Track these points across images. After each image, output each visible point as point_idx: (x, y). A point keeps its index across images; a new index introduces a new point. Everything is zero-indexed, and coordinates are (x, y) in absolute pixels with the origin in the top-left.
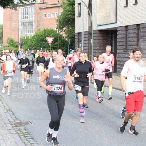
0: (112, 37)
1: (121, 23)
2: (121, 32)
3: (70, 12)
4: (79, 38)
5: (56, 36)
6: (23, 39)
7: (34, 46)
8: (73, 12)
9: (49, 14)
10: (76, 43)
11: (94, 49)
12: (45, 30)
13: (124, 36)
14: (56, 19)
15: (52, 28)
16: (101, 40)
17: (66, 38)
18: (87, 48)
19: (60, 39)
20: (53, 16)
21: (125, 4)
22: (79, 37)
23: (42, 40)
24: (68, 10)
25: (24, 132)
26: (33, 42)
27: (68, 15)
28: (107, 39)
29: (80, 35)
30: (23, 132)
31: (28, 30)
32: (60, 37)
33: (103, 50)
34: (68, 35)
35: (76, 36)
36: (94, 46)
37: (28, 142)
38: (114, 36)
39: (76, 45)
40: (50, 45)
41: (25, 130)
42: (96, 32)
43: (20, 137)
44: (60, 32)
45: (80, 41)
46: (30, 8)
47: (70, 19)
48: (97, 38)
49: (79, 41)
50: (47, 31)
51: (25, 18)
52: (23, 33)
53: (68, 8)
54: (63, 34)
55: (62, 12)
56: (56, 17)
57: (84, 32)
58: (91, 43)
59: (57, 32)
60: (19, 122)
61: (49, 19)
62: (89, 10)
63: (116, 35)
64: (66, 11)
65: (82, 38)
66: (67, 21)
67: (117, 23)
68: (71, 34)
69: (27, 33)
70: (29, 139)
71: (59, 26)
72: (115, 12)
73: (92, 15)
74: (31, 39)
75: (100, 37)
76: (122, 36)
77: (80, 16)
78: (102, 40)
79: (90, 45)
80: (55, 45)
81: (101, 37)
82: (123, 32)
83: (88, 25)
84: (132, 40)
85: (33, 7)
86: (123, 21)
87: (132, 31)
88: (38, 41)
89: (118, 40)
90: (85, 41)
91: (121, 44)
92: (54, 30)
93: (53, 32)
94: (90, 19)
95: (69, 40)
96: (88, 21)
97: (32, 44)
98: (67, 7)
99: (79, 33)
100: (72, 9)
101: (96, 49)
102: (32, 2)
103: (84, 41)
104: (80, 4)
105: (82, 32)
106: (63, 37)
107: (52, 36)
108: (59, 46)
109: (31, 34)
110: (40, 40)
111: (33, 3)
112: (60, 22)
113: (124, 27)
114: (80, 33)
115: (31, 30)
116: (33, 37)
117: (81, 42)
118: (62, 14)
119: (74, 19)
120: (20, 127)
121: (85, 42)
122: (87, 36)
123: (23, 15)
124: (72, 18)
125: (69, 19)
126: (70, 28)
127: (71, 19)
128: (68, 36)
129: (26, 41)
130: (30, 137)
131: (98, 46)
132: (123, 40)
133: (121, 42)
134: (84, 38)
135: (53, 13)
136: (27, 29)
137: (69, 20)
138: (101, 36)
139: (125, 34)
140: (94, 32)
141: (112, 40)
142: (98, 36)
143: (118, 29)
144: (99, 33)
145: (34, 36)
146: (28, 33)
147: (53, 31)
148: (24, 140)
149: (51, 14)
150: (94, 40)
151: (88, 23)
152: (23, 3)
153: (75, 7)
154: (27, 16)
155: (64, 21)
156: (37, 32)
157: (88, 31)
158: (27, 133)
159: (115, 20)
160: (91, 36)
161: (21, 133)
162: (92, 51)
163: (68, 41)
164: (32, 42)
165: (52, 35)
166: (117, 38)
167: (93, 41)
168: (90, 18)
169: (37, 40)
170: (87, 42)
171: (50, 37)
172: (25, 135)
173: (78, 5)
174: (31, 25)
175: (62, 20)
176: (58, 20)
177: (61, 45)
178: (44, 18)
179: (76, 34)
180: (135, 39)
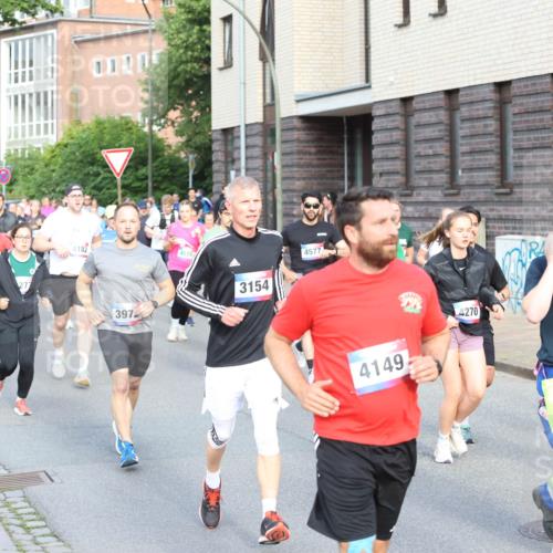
0: (351, 144)
1: (387, 87)
2: (386, 123)
3: (193, 51)
4: (230, 148)
5: (142, 145)
6: (17, 159)
7: (58, 185)
8: (202, 49)
9: (113, 62)
10: (215, 167)
11: (284, 191)
12: (99, 123)
13: (397, 135)
14: (139, 81)
15: (124, 115)
16: (310, 154)
17: (180, 149)
19: (158, 157)
20: (129, 68)
21: (401, 14)
22: (226, 145)
23: (89, 159)
24: (184, 42)
25: (25, 509)
26: (53, 171)
27: (187, 62)
28: (335, 149)
29: (230, 137)
30: (20, 511)
31: (35, 123)
32: (157, 149)
34: (188, 141)
35: (218, 140)
36: (284, 179)
37: (39, 548)
38: (359, 136)
39: (217, 177)
40: (119, 178)
41: (27, 504)
42: (290, 125)
43: (7, 530)
44: (155, 128)
45: (233, 161)
46: (42, 39)
47: (191, 80)
48: (295, 149)
49: (230, 159)
50: (106, 125)
51: (23, 80)
52: (16, 136)
53: (183, 36)
54: (170, 137)
55: (162, 53)
56: (140, 70)
57: (246, 126)
58: (274, 167)
59: (146, 129)
60: (6, 472)
61: (112, 79)
62: (263, 41)
63: (368, 133)
64: (177, 47)
65: (239, 148)
66: (183, 84)
67: (369, 87)
68: (197, 134)
69: (31, 134)
70: (43, 536)
71: (152, 107)
72: (363, 46)
73: (273, 60)
74: (48, 157)
75: (308, 141)
76: (391, 136)
77: (228, 64)
78: (316, 153)
79: (270, 174)
80: (138, 179)
81: (313, 141)
82: (393, 121)
83: (261, 97)
84: (431, 152)
85: (52, 35)
86: (391, 79)
87: (426, 117)
88: (74, 164)
89: (376, 153)
90: (250, 161)
91: (387, 166)
92: (133, 120)
93: (130, 129)
94: (268, 76)
95: (191, 157)
96: (261, 83)
97: (50, 179)
98: (179, 32)
99: (226, 131)
100: (199, 39)
101: (291, 187)
102: (47, 16)
103: (247, 158)
104: (228, 20)
105: (239, 127)
106: (169, 146)
107: (128, 145)
108: (154, 182)
109: (47, 139)
110: (81, 161)
111: (51, 19)
112: (156, 90)
113: (398, 103)
114: (233, 128)
115: (46, 125)
116: (53, 151)
117: (236, 163)
118: (161, 61)
119: (207, 78)
120: (7, 494)
121: (250, 166)
122: (258, 141)
123: (16, 67)
124: (200, 74)
125: (188, 76)
126: (196, 114)
127: (197, 77)
128: (187, 144)
129: (28, 166)
130: (47, 531)
131: (299, 179)
132: (394, 151)
133: (387, 159)
134: (247, 147)
135: (128, 58)
136: (31, 120)
137: (189, 83)
138: (310, 137)
139: (402, 130)
140: (285, 126)
141: (352, 155)
142: (298, 140)
143: (376, 112)
144: (304, 130)
145: (58, 145)
146: (35, 136)
147: (130, 125)
148: (24, 542)
149: (120, 60)
150: (283, 154)
151: (261, 91)
152: (14, 22)
153: (210, 32)
154: (31, 72)
155: (169, 87)
156: (70, 130)
157: (261, 121)
158: (35, 514)
159: (364, 78)
160: (274, 142)
161: (12, 515)
162: (280, 198)
163: (187, 162)
164: (52, 167)
165: (125, 140)
166: (374, 142)
167: (282, 160)
168: (267, 72)
169: (72, 161)
170: (258, 163)
171: (120, 147)
172: (29, 524)
173: (221, 23)
174: (46, 103)
175: (162, 82)
176: (146, 83)
177: (160, 179)
178: (96, 75)
179: (215, 136)
180: (442, 148)
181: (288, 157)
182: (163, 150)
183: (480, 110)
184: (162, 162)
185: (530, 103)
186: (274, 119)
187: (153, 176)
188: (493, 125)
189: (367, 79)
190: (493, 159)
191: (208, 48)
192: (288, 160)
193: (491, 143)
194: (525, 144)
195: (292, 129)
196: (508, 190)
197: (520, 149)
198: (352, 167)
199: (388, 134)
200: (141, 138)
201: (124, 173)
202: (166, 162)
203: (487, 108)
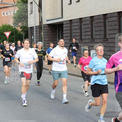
2: (66, 25)
3: (24, 10)
4: (32, 31)
5: (13, 31)
8: (26, 9)
9: (6, 12)
10: (29, 35)
12: (3, 26)
13: (69, 28)
14: (12, 17)
15: (9, 24)
16: (50, 32)
17: (21, 32)
18: (38, 39)
20: (10, 14)
21: (70, 1)
23: (1, 34)
28: (55, 31)
29: (32, 29)
32: (16, 31)
33: (51, 41)
34: (23, 30)
35: (29, 30)
36: (44, 38)
38: (60, 29)
40: (8, 38)
42: (45, 26)
44: (16, 27)
45: (33, 34)
48: (46, 31)
49: (32, 34)
50: (5, 27)
54: (19, 29)
55: (17, 11)
56: (12, 14)
57: (36, 26)
58: (42, 35)
59: (14, 27)
61: (6, 16)
62: (39, 8)
63: (62, 28)
64: (21, 9)
65: (34, 31)
66: (22, 17)
67: (63, 18)
68: (25, 28)
72: (61, 9)
73: (42, 12)
75: (49, 30)
76: (68, 28)
77: (32, 13)
79: (41, 37)
80: (12, 38)
82: (68, 25)
83: (39, 20)
84: (76, 32)
86: (67, 16)
87: (75, 24)
89: (64, 32)
90: (36, 34)
91: (67, 35)
92: (11, 25)
93: (10, 27)
94: (40, 15)
95: (23, 33)
96: (39, 17)
98: (21, 6)
101: (46, 40)
103: (36, 33)
104: (32, 3)
105: (34, 27)
106: (19, 31)
107: (10, 31)
108: (15, 39)
113: (69, 21)
114: (33, 27)
121: (36, 35)
122: (38, 30)
124: (26, 15)
131: (47, 38)
132: (68, 32)
133: (66, 33)
134: (36, 31)
135: (10, 12)
139: (70, 27)
141: (59, 33)
142: (47, 29)
143: (64, 23)
144: (48, 27)
149: (8, 12)
150: (44, 32)
151: (39, 19)
153: (28, 6)
155: (19, 18)
157: (39, 25)
159: (61, 16)
160: (42, 30)
163: (23, 35)
166: (64, 30)
167: (43, 34)
170: (38, 34)
171: (8, 31)
173: (30, 4)
175: (17, 17)
176: (14, 17)
177: (17, 38)
178: (3, 15)
179: (29, 29)
180: (79, 31)
181: (45, 33)
182: (17, 32)
183: (87, 22)
184: (17, 34)
185: (98, 21)
186: (42, 25)
187: (15, 38)
188: (90, 26)
189: (62, 16)
190: (90, 33)
191: (27, 9)
192: (45, 34)
193: (89, 30)
194: (97, 30)
195: (45, 27)
196: (93, 40)
197: (96, 31)
198: (59, 35)
199: (67, 28)
200: (13, 29)
201: (9, 37)
202: (18, 34)
203: (88, 22)
